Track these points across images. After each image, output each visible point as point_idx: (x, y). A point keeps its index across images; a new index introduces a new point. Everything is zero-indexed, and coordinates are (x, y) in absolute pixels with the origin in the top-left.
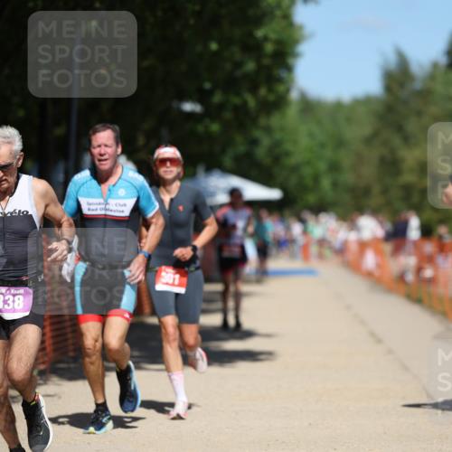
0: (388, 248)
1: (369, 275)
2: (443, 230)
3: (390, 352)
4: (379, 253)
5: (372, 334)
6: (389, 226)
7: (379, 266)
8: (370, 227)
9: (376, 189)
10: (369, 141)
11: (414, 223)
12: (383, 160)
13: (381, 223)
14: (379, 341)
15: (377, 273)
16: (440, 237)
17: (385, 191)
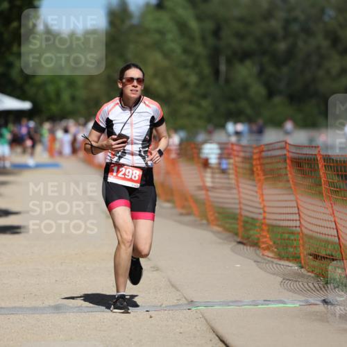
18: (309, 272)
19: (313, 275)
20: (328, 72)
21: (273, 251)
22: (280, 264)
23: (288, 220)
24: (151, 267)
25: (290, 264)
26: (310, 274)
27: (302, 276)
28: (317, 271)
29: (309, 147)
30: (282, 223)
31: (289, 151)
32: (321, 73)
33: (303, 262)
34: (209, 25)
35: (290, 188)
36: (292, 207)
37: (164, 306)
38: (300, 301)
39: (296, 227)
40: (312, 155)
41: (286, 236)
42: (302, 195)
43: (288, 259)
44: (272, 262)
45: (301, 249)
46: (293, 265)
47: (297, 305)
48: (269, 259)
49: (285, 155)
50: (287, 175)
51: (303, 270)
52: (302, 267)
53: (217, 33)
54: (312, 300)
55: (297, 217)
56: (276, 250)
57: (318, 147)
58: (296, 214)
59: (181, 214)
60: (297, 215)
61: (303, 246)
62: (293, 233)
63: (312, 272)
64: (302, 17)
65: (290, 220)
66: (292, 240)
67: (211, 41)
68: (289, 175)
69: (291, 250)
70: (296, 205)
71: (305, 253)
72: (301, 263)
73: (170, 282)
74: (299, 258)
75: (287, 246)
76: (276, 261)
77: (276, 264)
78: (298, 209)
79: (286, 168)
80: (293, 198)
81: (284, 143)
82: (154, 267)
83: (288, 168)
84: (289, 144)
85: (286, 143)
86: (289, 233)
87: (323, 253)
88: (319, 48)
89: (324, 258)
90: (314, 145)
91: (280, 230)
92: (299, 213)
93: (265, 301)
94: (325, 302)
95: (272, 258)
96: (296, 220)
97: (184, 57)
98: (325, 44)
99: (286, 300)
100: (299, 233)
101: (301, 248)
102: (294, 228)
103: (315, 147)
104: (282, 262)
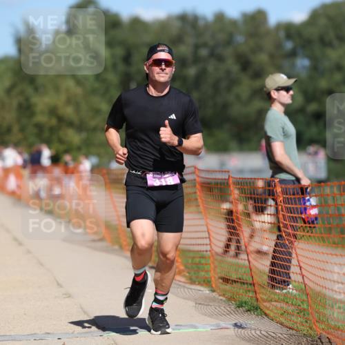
0: (26, 173)
1: (13, 193)
2: (67, 158)
3: (29, 252)
4: (19, 176)
5: (15, 239)
6: (26, 156)
7: (19, 187)
8: (12, 157)
9: (16, 129)
10: (9, 91)
11: (46, 154)
12: (20, 106)
13: (20, 153)
14: (20, 244)
15: (18, 192)
16: (66, 164)
17: (22, 130)
18: (220, 296)
19: (224, 299)
20: (238, 97)
21: (184, 276)
22: (191, 289)
23: (198, 245)
24: (63, 294)
25: (202, 288)
26: (221, 298)
27: (214, 300)
28: (229, 295)
29: (219, 171)
30: (192, 248)
31: (198, 176)
32: (231, 98)
33: (214, 286)
34: (120, 52)
35: (201, 212)
36: (202, 232)
37: (76, 332)
38: (212, 325)
39: (207, 251)
40: (222, 179)
41: (197, 260)
42: (212, 220)
43: (199, 284)
44: (184, 287)
45: (212, 274)
46: (206, 289)
47: (209, 329)
48: (180, 283)
49: (195, 180)
50: (197, 199)
51: (214, 294)
52: (213, 291)
53: (127, 59)
54: (223, 324)
55: (207, 241)
56: (187, 274)
57: (228, 172)
58: (206, 238)
59: (94, 241)
60: (208, 240)
61: (214, 270)
62: (203, 257)
63: (224, 295)
64: (211, 43)
65: (201, 245)
66: (203, 264)
67: (121, 67)
68: (199, 200)
69: (203, 274)
70: (206, 230)
71: (217, 277)
72: (212, 287)
73: (82, 308)
74: (209, 282)
75: (198, 270)
76: (188, 286)
77: (188, 288)
78: (209, 233)
79: (195, 193)
80: (202, 222)
81: (193, 169)
82: (66, 294)
83: (198, 193)
84: (199, 170)
85: (195, 168)
86: (200, 257)
87: (234, 276)
88: (228, 72)
89: (235, 281)
90: (224, 170)
91: (192, 254)
92: (209, 238)
93: (176, 325)
94: (236, 325)
95: (184, 282)
96: (207, 245)
97: (97, 85)
98: (235, 68)
99: (197, 325)
100: (210, 258)
101: (212, 272)
102: (205, 253)
103: (225, 172)
104: (193, 287)
